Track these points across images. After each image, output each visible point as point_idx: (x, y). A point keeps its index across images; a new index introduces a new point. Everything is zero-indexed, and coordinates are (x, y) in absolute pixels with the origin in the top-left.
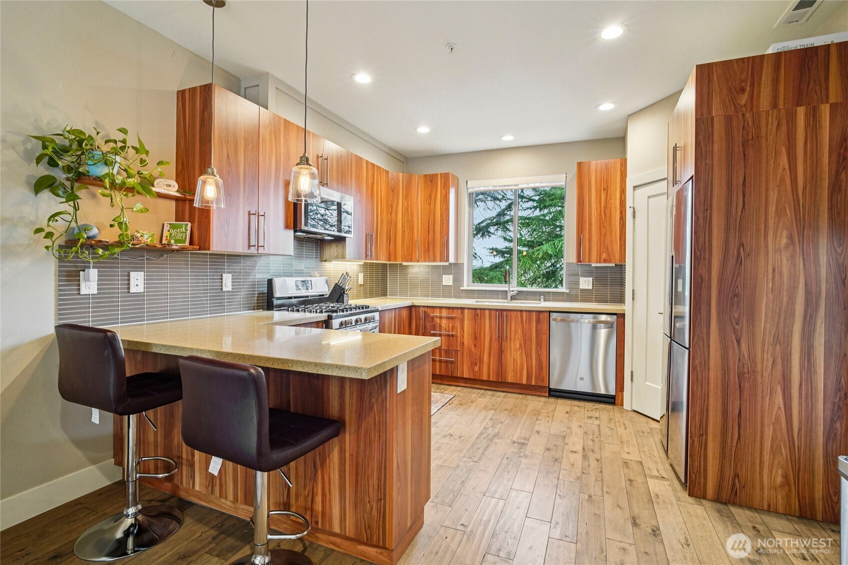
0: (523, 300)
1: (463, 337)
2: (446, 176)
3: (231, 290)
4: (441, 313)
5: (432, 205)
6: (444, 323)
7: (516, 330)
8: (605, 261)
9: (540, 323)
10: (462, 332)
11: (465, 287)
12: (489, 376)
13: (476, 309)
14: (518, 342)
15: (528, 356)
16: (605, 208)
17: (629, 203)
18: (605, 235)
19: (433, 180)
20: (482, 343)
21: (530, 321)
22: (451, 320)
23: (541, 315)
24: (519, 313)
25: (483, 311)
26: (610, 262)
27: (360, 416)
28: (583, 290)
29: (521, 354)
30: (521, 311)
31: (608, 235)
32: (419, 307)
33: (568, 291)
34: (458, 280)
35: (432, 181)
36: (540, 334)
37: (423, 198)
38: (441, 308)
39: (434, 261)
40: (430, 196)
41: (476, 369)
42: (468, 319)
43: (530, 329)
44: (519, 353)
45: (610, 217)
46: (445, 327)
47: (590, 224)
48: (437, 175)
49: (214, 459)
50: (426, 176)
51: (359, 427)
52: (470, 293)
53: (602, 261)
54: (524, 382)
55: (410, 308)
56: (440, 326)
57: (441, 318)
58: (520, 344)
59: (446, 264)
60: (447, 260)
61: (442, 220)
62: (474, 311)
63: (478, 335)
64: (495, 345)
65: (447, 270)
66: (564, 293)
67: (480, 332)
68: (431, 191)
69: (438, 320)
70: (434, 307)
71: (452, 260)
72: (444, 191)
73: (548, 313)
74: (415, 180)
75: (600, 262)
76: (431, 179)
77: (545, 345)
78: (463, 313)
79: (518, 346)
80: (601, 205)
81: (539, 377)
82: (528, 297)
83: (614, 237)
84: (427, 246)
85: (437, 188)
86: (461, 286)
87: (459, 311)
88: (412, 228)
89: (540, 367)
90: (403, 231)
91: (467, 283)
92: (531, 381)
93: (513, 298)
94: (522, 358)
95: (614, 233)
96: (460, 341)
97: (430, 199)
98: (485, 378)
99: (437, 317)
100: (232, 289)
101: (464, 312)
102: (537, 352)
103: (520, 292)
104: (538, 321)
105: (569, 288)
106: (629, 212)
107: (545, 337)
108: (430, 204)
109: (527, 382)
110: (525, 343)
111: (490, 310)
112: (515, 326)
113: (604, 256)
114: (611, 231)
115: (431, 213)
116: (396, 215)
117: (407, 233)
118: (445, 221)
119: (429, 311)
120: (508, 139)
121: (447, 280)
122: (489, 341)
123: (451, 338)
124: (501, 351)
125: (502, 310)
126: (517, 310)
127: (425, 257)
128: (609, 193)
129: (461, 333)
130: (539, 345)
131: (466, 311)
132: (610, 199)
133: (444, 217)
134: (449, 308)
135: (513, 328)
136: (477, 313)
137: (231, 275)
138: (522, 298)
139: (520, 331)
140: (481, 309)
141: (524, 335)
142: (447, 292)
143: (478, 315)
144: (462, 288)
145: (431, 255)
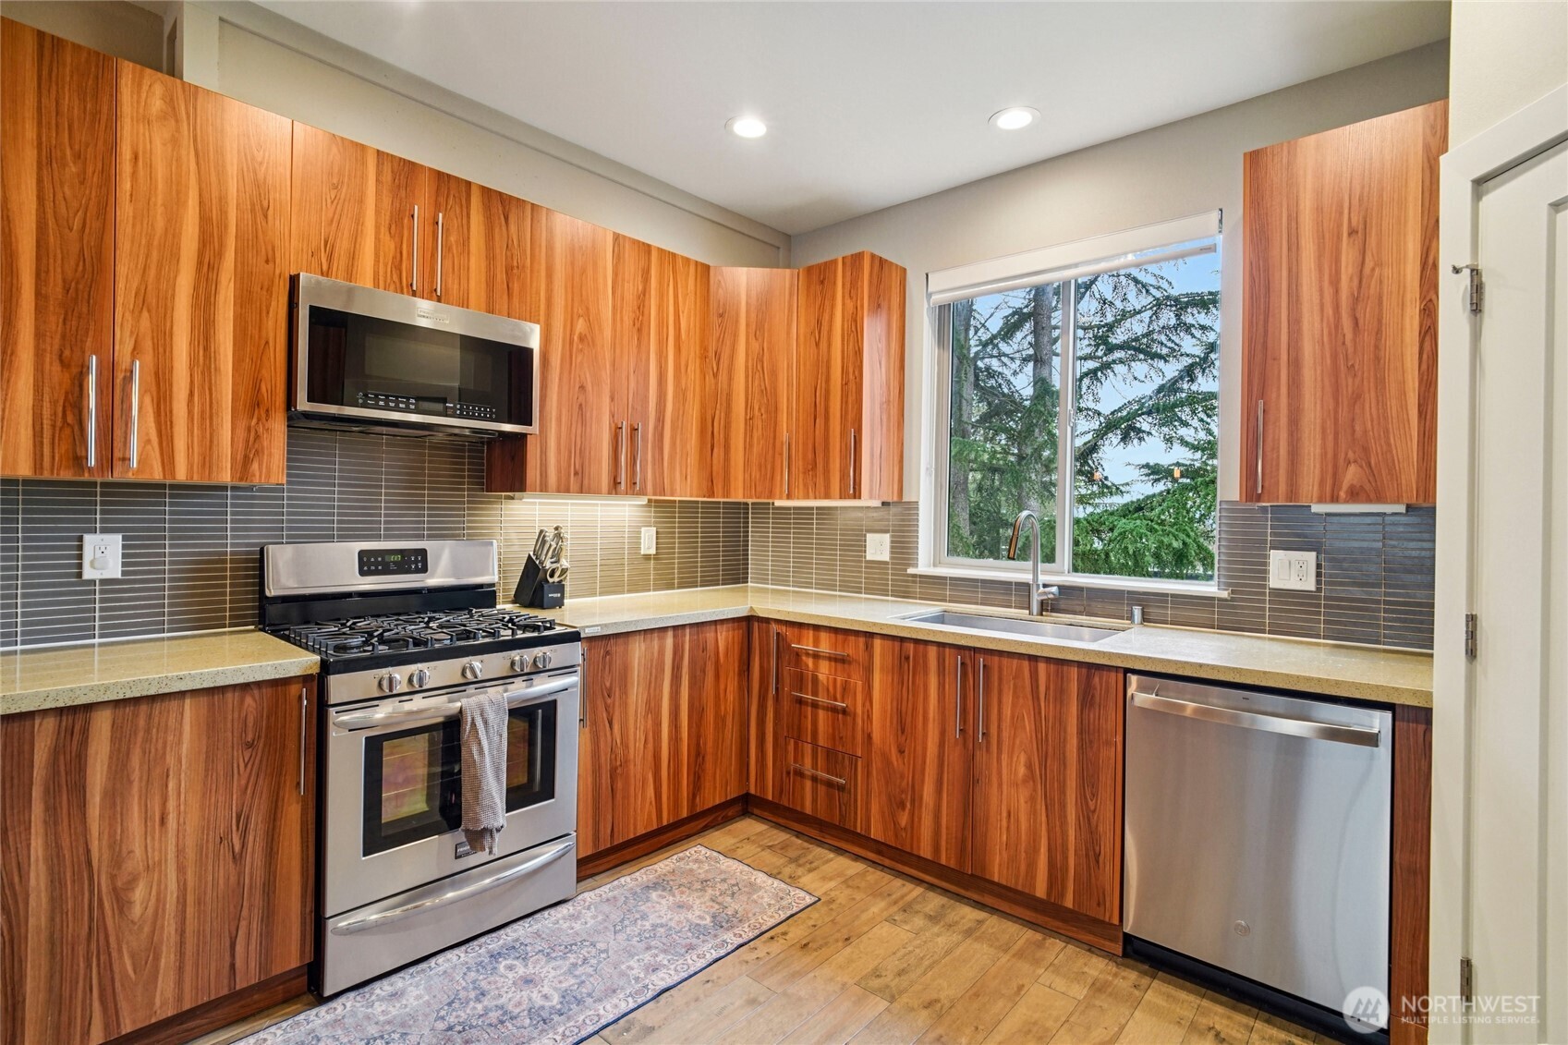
0: (1080, 613)
1: (869, 717)
2: (855, 264)
3: (120, 576)
4: (816, 642)
5: (823, 345)
6: (824, 671)
7: (1016, 722)
8: (1354, 495)
9: (1092, 705)
10: (868, 704)
12: (936, 846)
13: (902, 640)
14: (1023, 758)
15: (1054, 807)
16: (1356, 300)
17: (1451, 250)
18: (1357, 397)
19: (824, 279)
20: (919, 748)
21: (1060, 694)
22: (839, 666)
23: (1097, 679)
24: (1026, 663)
25: (921, 647)
26: (1380, 499)
28: (1279, 594)
29: (1032, 799)
30: (1033, 659)
31: (1370, 397)
32: (767, 620)
33: (1225, 594)
34: (904, 548)
35: (822, 282)
36: (1091, 742)
37: (802, 331)
38: (817, 628)
39: (827, 496)
40: (819, 322)
41: (904, 819)
42: (882, 669)
43: (1061, 722)
44: (1023, 795)
45: (1379, 332)
46: (825, 682)
47: (1295, 364)
48: (835, 262)
50: (809, 270)
52: (933, 587)
53: (1342, 494)
54: (1041, 890)
55: (748, 624)
56: (815, 680)
57: (816, 656)
58: (1029, 766)
60: (856, 494)
61: (845, 384)
62: (897, 644)
63: (909, 719)
64: (954, 757)
66: (1213, 599)
67: (914, 709)
68: (822, 307)
69: (810, 662)
70: (801, 625)
72: (850, 305)
73: (1121, 676)
75: (1334, 499)
76: (819, 277)
77: (1110, 782)
78: (869, 648)
79: (1022, 770)
80: (1337, 291)
81: (1087, 886)
82: (1097, 606)
83: (1393, 405)
84: (810, 456)
85: (834, 298)
86: (909, 565)
87: (862, 640)
88: (773, 410)
89: (1091, 854)
90: (749, 420)
91: (931, 557)
92: (1062, 895)
93: (1047, 606)
94: (1033, 812)
95: (1392, 389)
96: (863, 731)
97: (818, 331)
99: (807, 654)
100: (124, 573)
101: (872, 646)
102: (1082, 799)
103: (1071, 591)
104: (1087, 699)
105: (1229, 585)
106: (1452, 293)
107: (1108, 755)
108: (817, 345)
109: (1049, 894)
110: (1044, 764)
111: (941, 645)
112: (1014, 705)
113: (1351, 475)
114: (1380, 383)
115: (822, 366)
116: (730, 379)
117: (758, 423)
118: (852, 386)
119: (788, 632)
121: (879, 546)
122: (937, 740)
123: (840, 716)
124: (971, 780)
125: (975, 650)
126: (1020, 656)
127: (806, 486)
128: (1372, 241)
129: (864, 705)
130: (1088, 780)
131: (877, 643)
132: (1379, 264)
133: (851, 376)
134: (836, 630)
135: (1007, 712)
136: (907, 649)
137: (119, 537)
138: (1078, 608)
139: (1028, 725)
140: (917, 641)
141: (1041, 741)
142: (876, 578)
143: (907, 658)
144: (911, 571)
145: (820, 481)
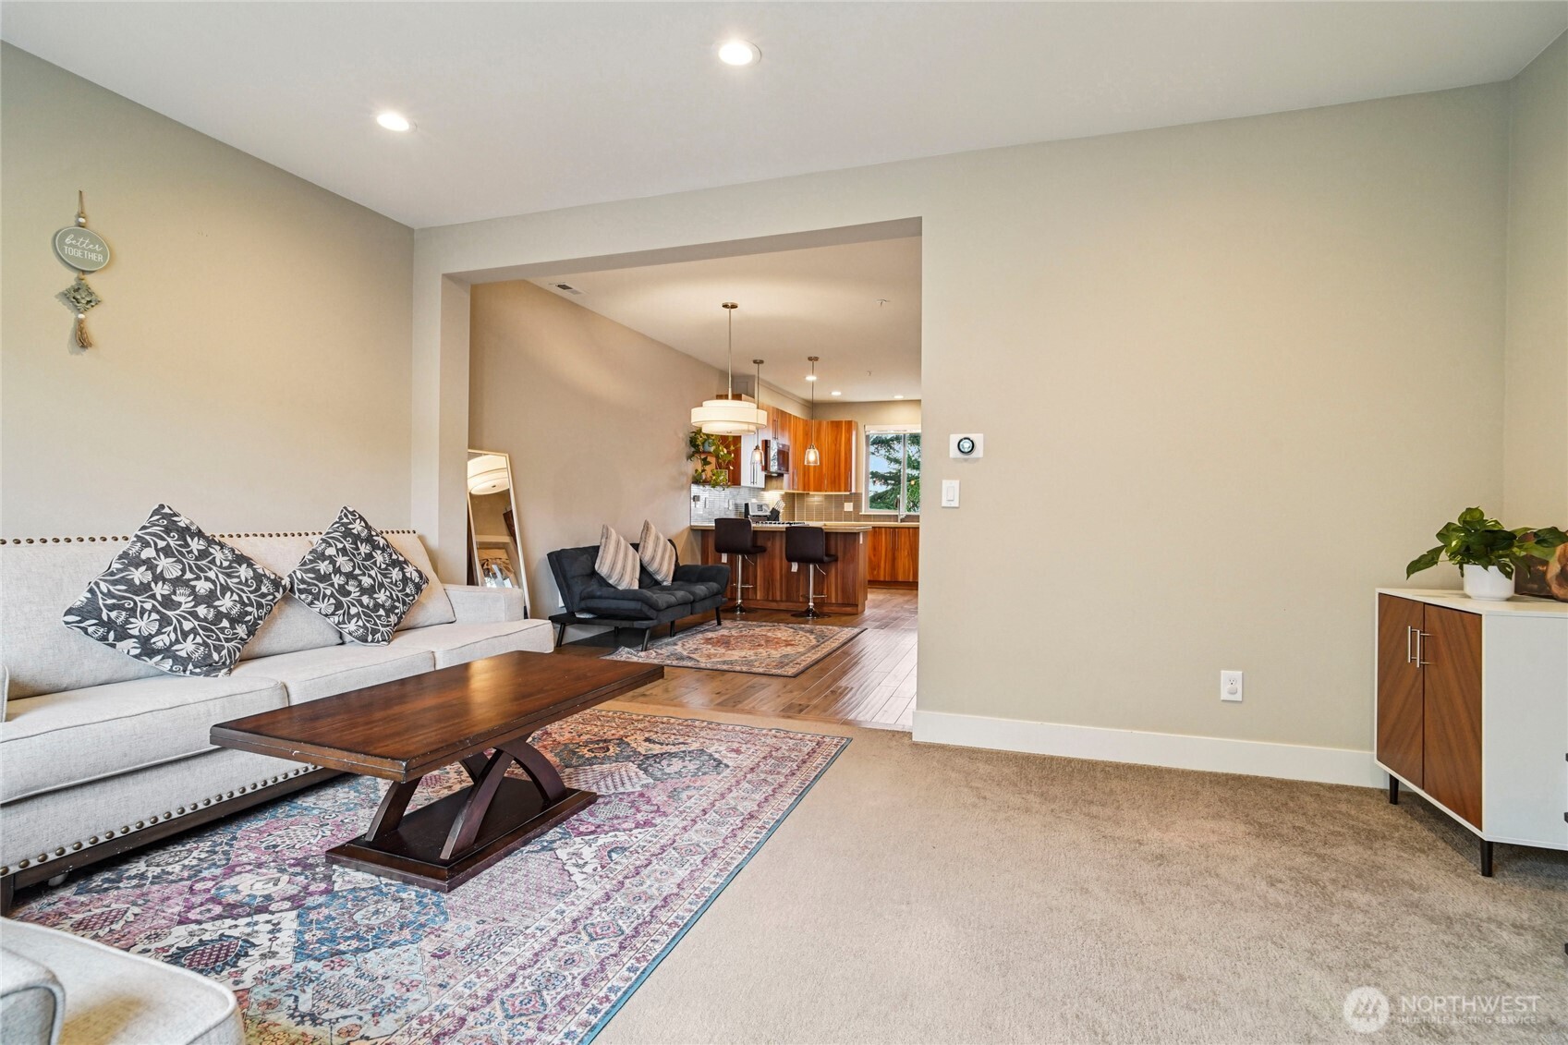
2: (849, 424)
7: (905, 543)
11: (863, 513)
12: (885, 576)
20: (880, 554)
25: (880, 529)
27: (845, 553)
30: (909, 528)
34: (857, 507)
39: (840, 491)
40: (836, 439)
41: (875, 573)
44: (907, 560)
48: (841, 421)
49: (793, 564)
50: (832, 422)
51: (844, 558)
52: (868, 517)
54: (911, 580)
58: (908, 553)
59: (848, 493)
60: (851, 490)
61: (846, 458)
63: (877, 547)
64: (890, 555)
65: (848, 499)
67: (878, 544)
68: (837, 434)
71: (853, 491)
72: (847, 435)
74: (824, 423)
76: (837, 425)
84: (833, 478)
85: (841, 431)
86: (860, 511)
91: (866, 510)
93: (902, 521)
94: (909, 563)
97: (836, 441)
98: (882, 579)
103: (907, 516)
108: (836, 447)
110: (911, 550)
111: (886, 528)
115: (837, 452)
118: (848, 459)
120: (899, 397)
121: (849, 507)
122: (885, 551)
124: (894, 559)
126: (906, 528)
127: (831, 487)
133: (848, 456)
135: (903, 541)
136: (876, 530)
139: (908, 543)
141: (911, 545)
142: (848, 516)
143: (876, 533)
144: (860, 513)
145: (837, 486)
